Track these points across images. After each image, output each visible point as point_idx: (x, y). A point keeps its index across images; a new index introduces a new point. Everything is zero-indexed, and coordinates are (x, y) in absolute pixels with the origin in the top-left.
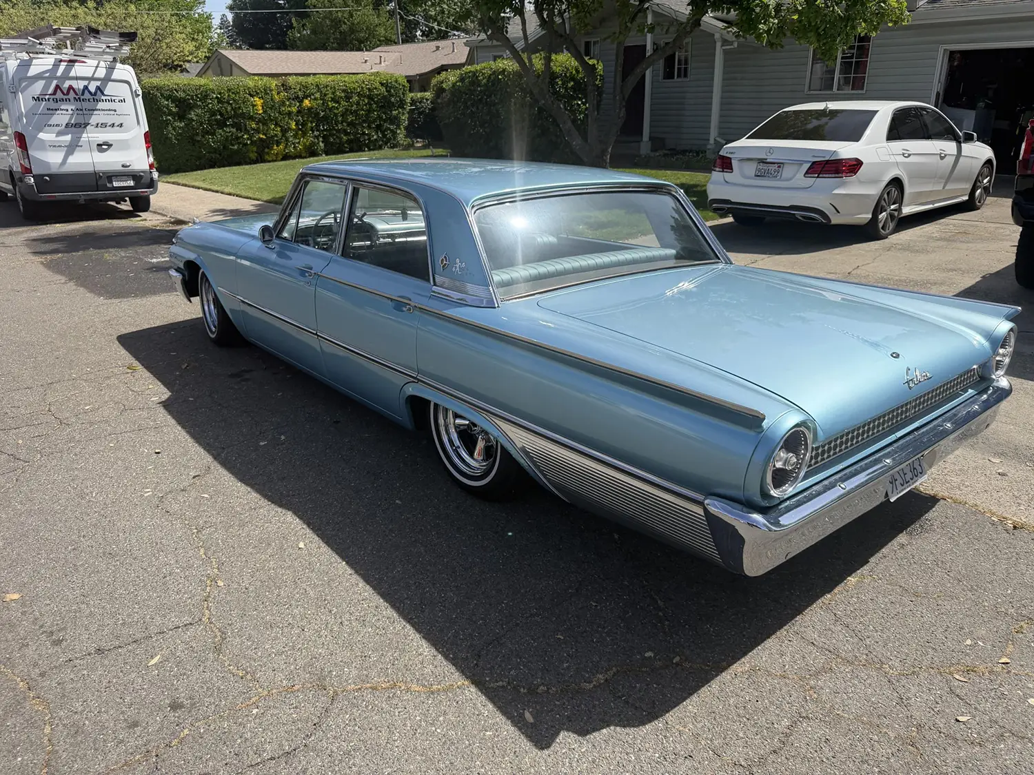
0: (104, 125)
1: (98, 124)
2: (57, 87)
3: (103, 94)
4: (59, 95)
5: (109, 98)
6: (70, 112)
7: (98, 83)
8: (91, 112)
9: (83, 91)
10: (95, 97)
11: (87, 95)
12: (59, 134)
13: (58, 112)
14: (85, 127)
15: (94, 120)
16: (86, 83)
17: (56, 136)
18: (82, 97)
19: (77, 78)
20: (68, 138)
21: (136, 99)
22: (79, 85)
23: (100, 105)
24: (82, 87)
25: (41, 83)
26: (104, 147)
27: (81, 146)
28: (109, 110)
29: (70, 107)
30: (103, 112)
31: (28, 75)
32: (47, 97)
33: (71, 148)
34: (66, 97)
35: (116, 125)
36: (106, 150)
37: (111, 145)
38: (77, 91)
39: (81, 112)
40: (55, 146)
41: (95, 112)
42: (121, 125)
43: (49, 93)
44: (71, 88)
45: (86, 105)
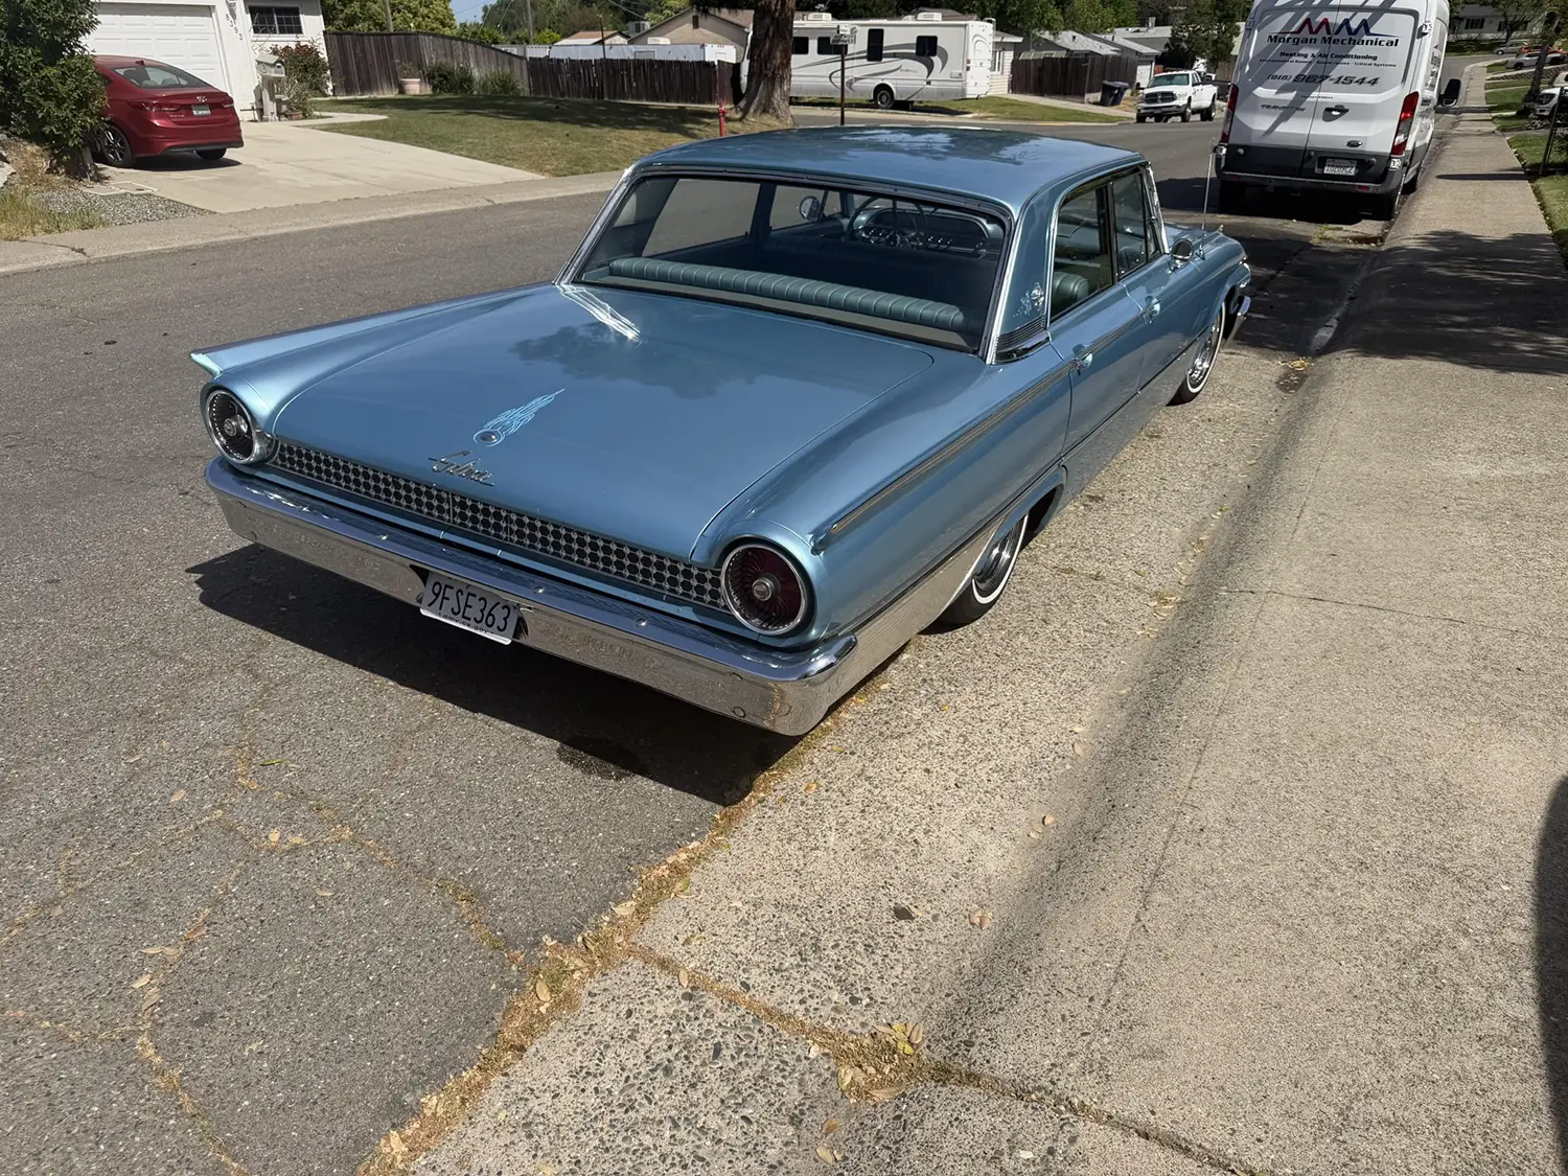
0: (1349, 80)
1: (1340, 78)
2: (1308, 21)
3: (1368, 33)
4: (1305, 33)
5: (1373, 38)
6: (1309, 59)
7: (1367, 16)
8: (1337, 60)
9: (1341, 26)
10: (1353, 37)
11: (1344, 34)
12: (1283, 90)
13: (1294, 58)
14: (1321, 82)
15: (1339, 71)
16: (1348, 15)
17: (1277, 93)
18: (1335, 37)
19: (1339, 8)
20: (1290, 96)
21: (1417, 41)
22: (1336, 18)
23: (1357, 50)
24: (1340, 21)
25: (1289, 15)
26: (1334, 113)
27: (1303, 110)
28: (1367, 57)
29: (1310, 51)
30: (1356, 60)
31: (1277, 4)
32: (1288, 36)
33: (1288, 111)
34: (1313, 36)
35: (1367, 80)
36: (1336, 117)
37: (1347, 110)
38: (1331, 29)
39: (1324, 60)
40: (1268, 106)
41: (1345, 60)
42: (1374, 81)
43: (1292, 30)
44: (1325, 22)
45: (1336, 49)
